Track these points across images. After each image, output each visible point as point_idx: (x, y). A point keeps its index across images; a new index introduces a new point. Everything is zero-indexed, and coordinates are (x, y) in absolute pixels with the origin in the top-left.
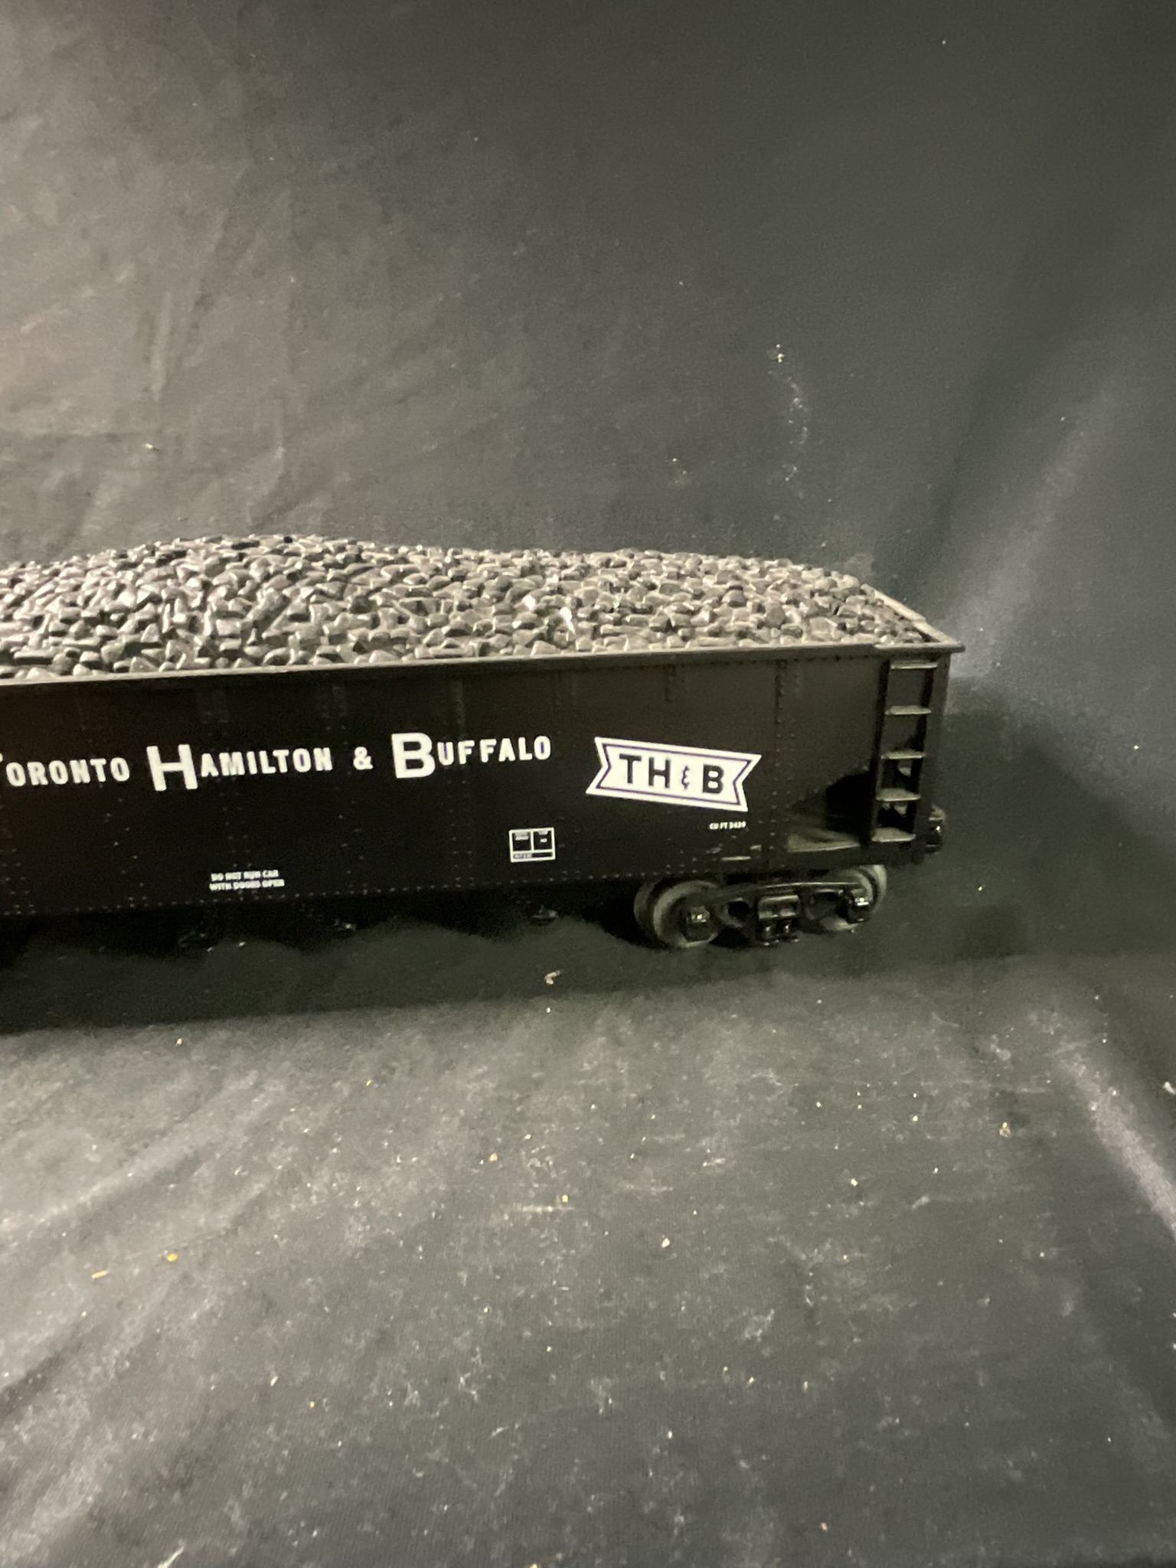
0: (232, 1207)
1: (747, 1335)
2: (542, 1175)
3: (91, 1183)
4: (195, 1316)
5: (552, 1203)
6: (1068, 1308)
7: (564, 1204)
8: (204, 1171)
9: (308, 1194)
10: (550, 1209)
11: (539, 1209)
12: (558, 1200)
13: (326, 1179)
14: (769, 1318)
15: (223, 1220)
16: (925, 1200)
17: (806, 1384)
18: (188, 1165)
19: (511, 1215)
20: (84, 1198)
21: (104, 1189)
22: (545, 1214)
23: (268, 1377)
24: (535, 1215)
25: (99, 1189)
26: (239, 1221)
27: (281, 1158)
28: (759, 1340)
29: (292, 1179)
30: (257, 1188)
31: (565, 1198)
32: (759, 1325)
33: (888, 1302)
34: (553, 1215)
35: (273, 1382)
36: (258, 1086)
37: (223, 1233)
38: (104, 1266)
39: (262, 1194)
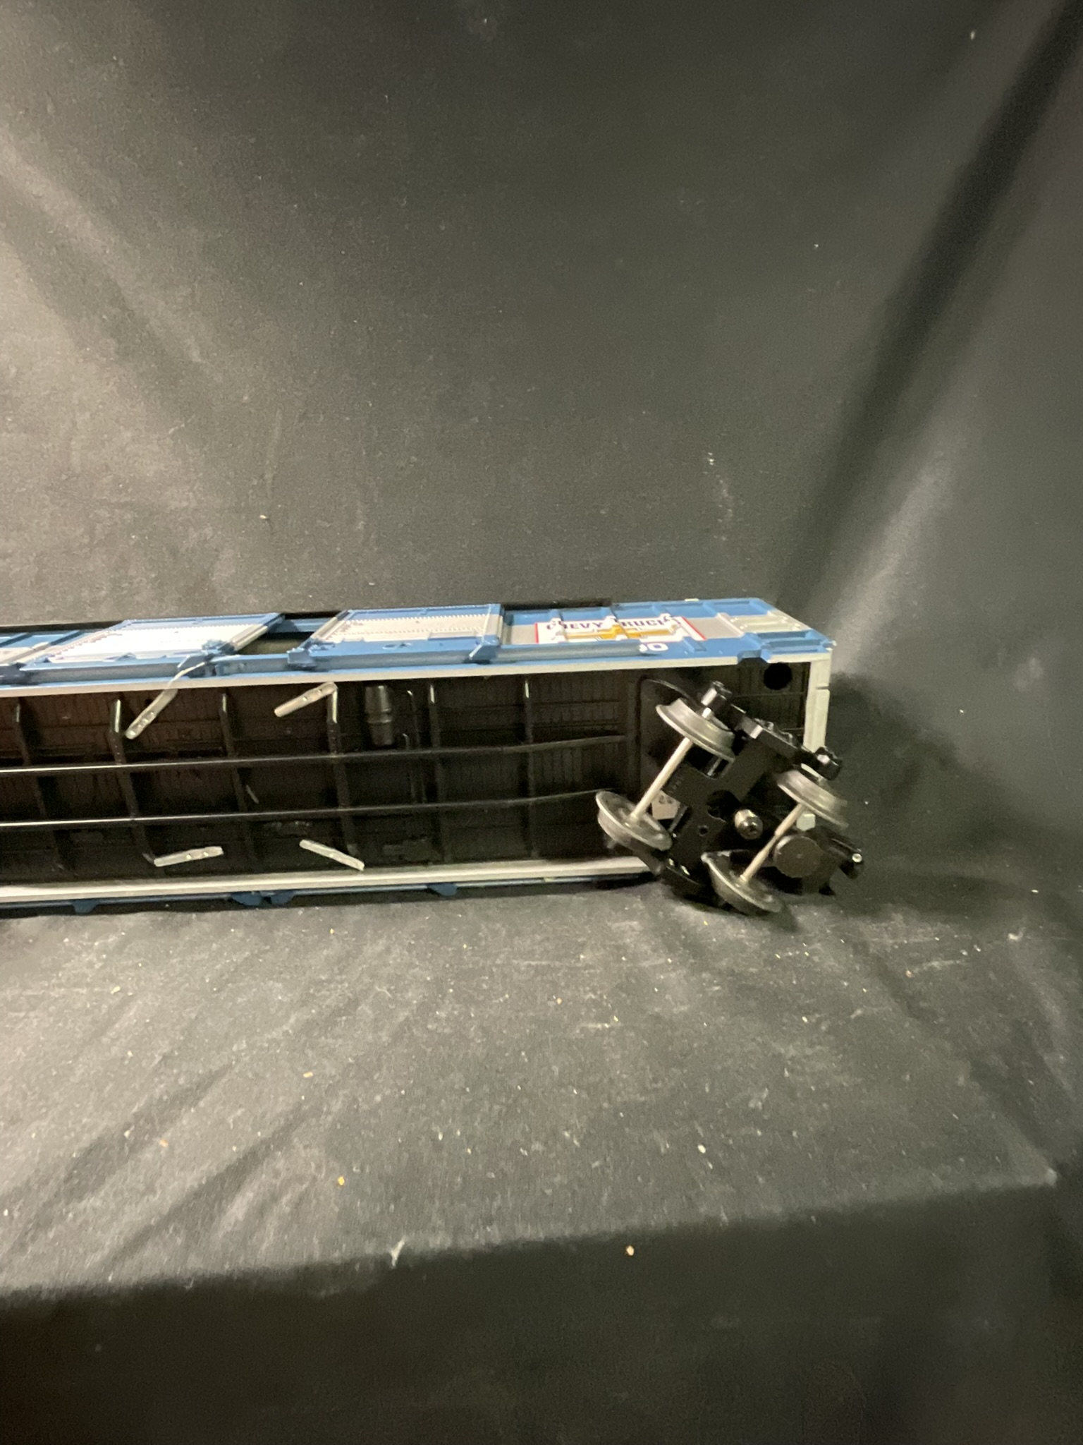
0: (389, 1028)
1: (751, 1106)
2: (597, 1004)
3: (287, 1017)
4: (378, 1098)
5: (608, 1022)
6: (961, 1081)
7: (618, 1022)
8: (364, 1007)
9: (437, 1020)
10: (607, 1026)
11: (599, 1026)
12: (611, 1020)
13: (450, 1009)
14: (766, 1094)
15: (384, 1036)
16: (859, 1012)
17: (795, 1133)
18: (353, 1003)
19: (581, 1030)
20: (285, 1027)
21: (297, 1020)
22: (604, 1029)
23: (437, 1134)
24: (597, 1030)
26: (396, 1037)
27: (414, 996)
28: (761, 1108)
29: (426, 1008)
30: (402, 1015)
31: (616, 1019)
32: (760, 1098)
33: (844, 1080)
34: (611, 1029)
35: (440, 1137)
36: (388, 950)
37: (386, 1044)
38: (310, 1070)
39: (407, 1019)
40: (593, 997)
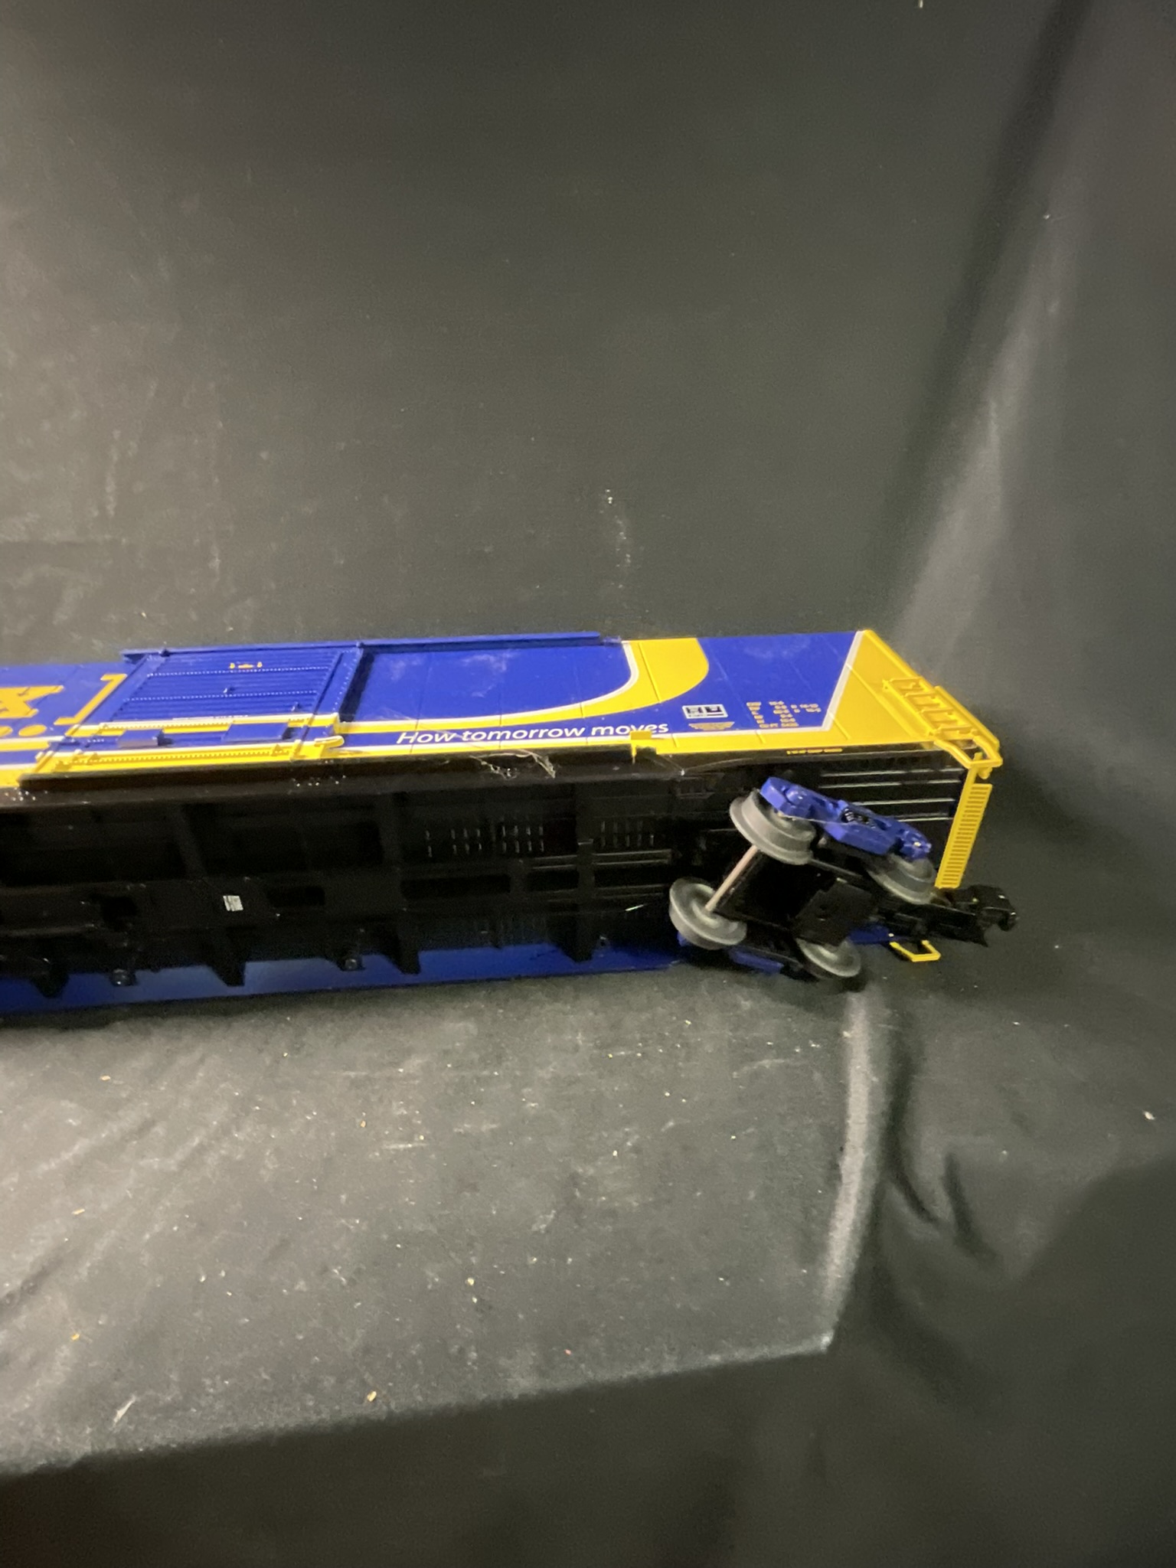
0: (179, 1155)
1: (535, 1228)
2: (406, 1121)
3: (73, 1145)
4: (147, 1236)
5: (412, 1142)
6: (752, 1195)
7: (422, 1141)
8: (159, 1130)
10: (410, 1146)
11: (402, 1146)
12: (416, 1139)
13: (249, 1130)
14: (552, 1216)
15: (172, 1164)
16: (671, 1124)
17: (570, 1260)
18: (147, 1125)
19: (381, 1152)
20: (67, 1156)
21: (83, 1147)
22: (405, 1150)
23: (199, 1276)
24: (397, 1151)
25: (80, 1147)
26: (184, 1165)
27: (216, 1116)
28: (543, 1232)
29: (225, 1131)
30: (197, 1140)
31: (422, 1138)
32: (545, 1221)
33: (634, 1200)
34: (411, 1150)
35: (203, 1279)
38: (81, 1206)
39: (201, 1145)
40: (405, 1112)
